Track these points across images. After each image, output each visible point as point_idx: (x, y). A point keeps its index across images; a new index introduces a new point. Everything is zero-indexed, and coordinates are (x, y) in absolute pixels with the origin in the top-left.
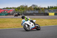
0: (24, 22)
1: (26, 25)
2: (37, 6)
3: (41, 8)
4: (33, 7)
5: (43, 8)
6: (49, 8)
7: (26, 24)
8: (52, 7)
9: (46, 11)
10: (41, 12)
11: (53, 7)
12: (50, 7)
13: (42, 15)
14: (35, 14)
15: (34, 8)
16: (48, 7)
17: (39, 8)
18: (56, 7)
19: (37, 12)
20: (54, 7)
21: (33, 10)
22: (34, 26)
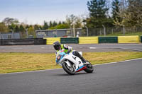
0: (63, 56)
1: (67, 62)
2: (17, 22)
3: (27, 27)
4: (7, 25)
5: (31, 26)
6: (46, 26)
7: (66, 60)
8: (55, 24)
9: (39, 34)
10: (27, 35)
11: (58, 23)
12: (49, 24)
13: (30, 42)
14: (11, 40)
15: (9, 26)
16: (46, 24)
17: (21, 26)
18: (63, 23)
19: (17, 36)
20: (60, 23)
21: (6, 31)
22: (82, 64)
